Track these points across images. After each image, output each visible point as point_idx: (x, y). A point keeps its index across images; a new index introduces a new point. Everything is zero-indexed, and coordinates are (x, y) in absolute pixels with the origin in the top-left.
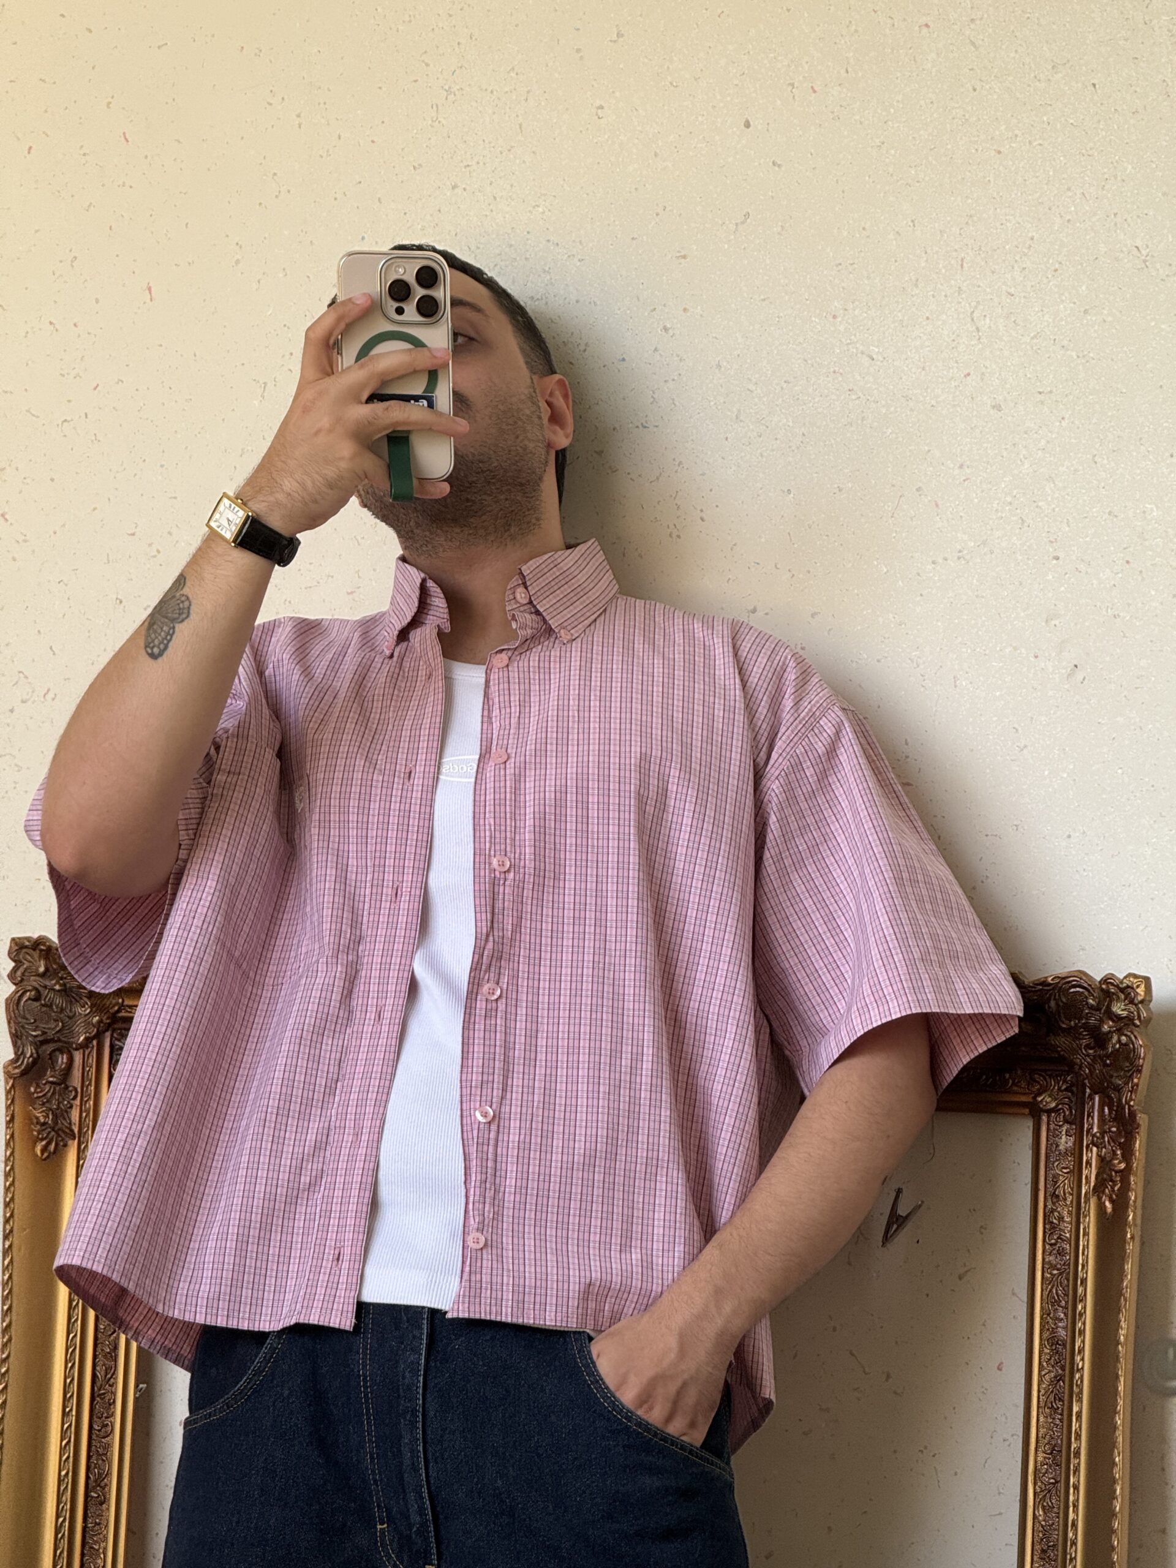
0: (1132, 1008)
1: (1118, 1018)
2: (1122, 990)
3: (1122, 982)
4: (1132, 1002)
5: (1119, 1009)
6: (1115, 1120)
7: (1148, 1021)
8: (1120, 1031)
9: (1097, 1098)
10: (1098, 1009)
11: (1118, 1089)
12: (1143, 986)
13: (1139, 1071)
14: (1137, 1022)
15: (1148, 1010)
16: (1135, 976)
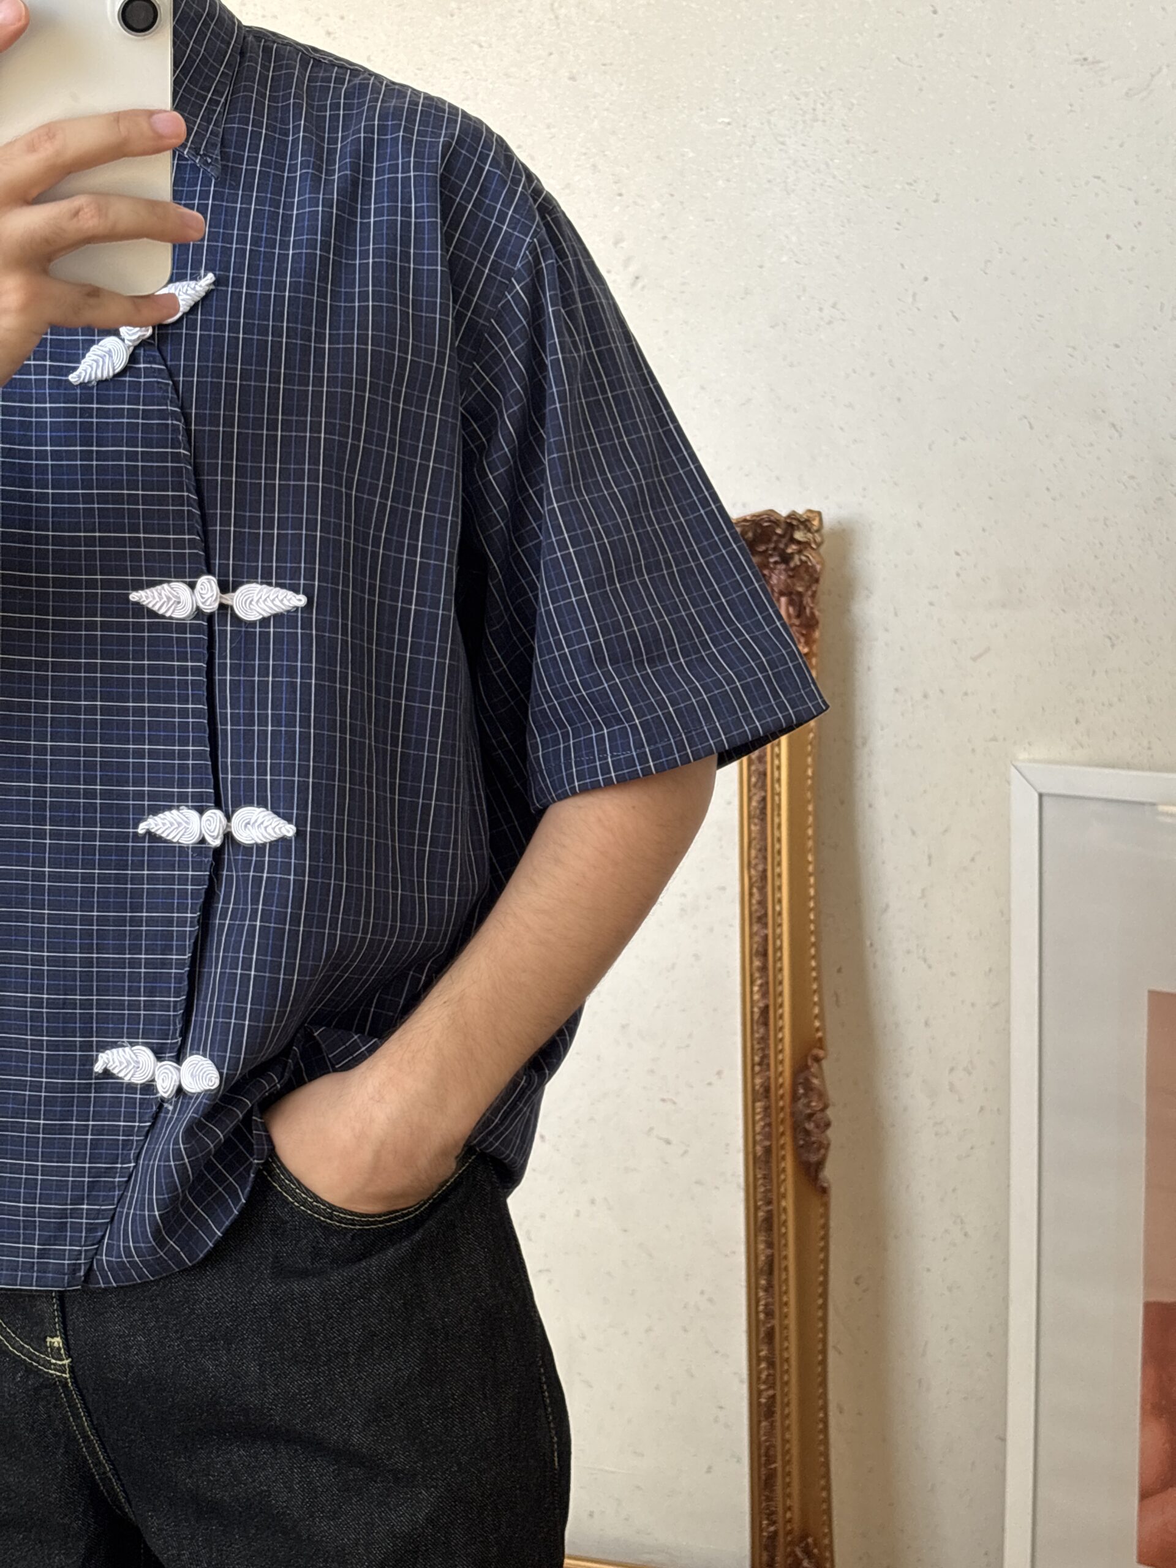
0: (810, 535)
1: (799, 543)
2: (802, 523)
3: (801, 516)
4: (809, 530)
5: (799, 535)
6: (798, 616)
7: (819, 545)
8: (800, 552)
9: (783, 600)
10: (781, 536)
11: (800, 594)
12: (817, 519)
13: (817, 581)
14: (814, 546)
15: (821, 536)
16: (810, 511)
